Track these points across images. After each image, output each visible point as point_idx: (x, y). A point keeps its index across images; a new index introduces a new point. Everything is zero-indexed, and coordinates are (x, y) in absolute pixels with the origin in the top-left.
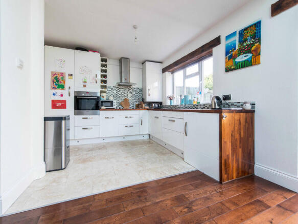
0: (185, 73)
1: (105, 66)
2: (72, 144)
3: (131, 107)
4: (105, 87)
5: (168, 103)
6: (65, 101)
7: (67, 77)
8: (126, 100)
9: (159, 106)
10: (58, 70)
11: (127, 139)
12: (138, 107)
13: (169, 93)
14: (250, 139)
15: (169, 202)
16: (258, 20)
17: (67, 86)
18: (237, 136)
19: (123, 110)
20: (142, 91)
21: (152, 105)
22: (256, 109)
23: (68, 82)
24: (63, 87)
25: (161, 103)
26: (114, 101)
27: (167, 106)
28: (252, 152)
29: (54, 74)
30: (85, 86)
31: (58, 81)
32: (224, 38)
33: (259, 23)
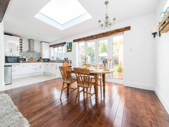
0: (58, 49)
1: (21, 42)
3: (35, 61)
4: (22, 52)
5: (52, 59)
8: (32, 58)
9: (48, 60)
11: (33, 75)
12: (39, 61)
13: (52, 55)
16: (71, 42)
19: (30, 62)
20: (40, 54)
21: (45, 60)
26: (26, 58)
27: (51, 61)
30: (11, 52)
32: (66, 43)
33: (72, 43)
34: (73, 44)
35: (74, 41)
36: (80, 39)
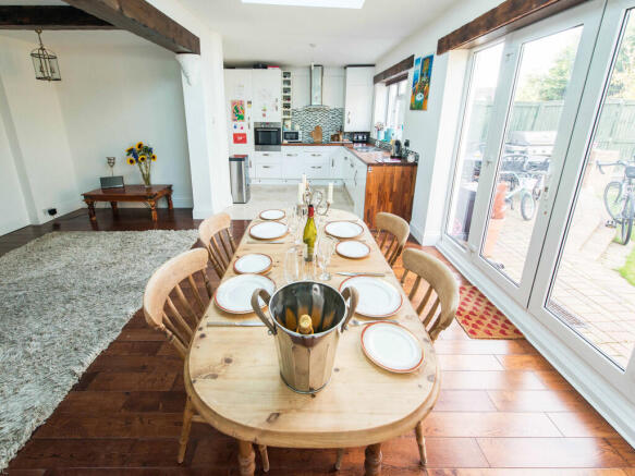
1: (288, 83)
2: (253, 183)
4: (289, 113)
6: (244, 135)
7: (246, 105)
8: (317, 129)
9: (365, 139)
10: (237, 98)
14: (406, 195)
17: (246, 117)
18: (388, 190)
21: (353, 137)
22: (420, 163)
23: (248, 112)
24: (242, 118)
25: (368, 134)
26: (300, 132)
27: (374, 140)
28: (408, 208)
29: (234, 103)
30: (264, 115)
31: (238, 112)
32: (415, 60)
33: (431, 58)
35: (442, 45)
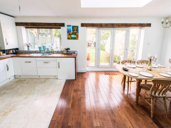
9: (16, 52)
15: (75, 94)
32: (66, 25)
33: (78, 27)
34: (81, 29)
35: (83, 25)
36: (93, 24)
